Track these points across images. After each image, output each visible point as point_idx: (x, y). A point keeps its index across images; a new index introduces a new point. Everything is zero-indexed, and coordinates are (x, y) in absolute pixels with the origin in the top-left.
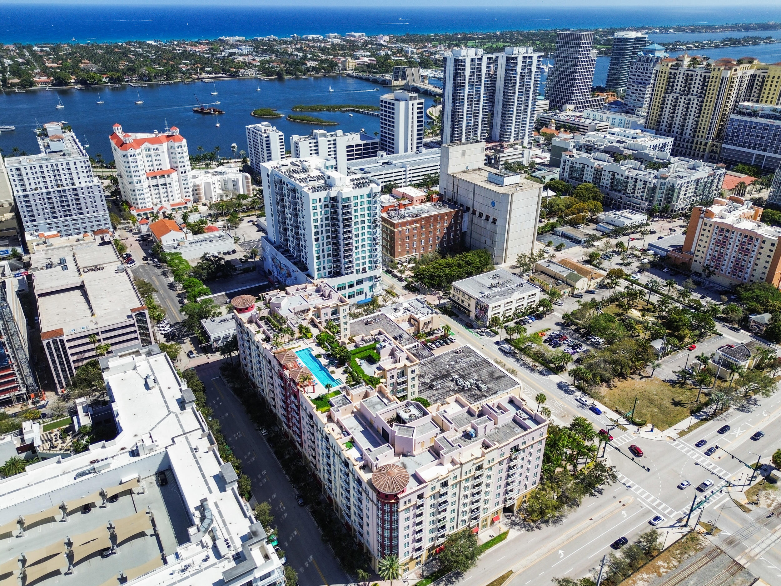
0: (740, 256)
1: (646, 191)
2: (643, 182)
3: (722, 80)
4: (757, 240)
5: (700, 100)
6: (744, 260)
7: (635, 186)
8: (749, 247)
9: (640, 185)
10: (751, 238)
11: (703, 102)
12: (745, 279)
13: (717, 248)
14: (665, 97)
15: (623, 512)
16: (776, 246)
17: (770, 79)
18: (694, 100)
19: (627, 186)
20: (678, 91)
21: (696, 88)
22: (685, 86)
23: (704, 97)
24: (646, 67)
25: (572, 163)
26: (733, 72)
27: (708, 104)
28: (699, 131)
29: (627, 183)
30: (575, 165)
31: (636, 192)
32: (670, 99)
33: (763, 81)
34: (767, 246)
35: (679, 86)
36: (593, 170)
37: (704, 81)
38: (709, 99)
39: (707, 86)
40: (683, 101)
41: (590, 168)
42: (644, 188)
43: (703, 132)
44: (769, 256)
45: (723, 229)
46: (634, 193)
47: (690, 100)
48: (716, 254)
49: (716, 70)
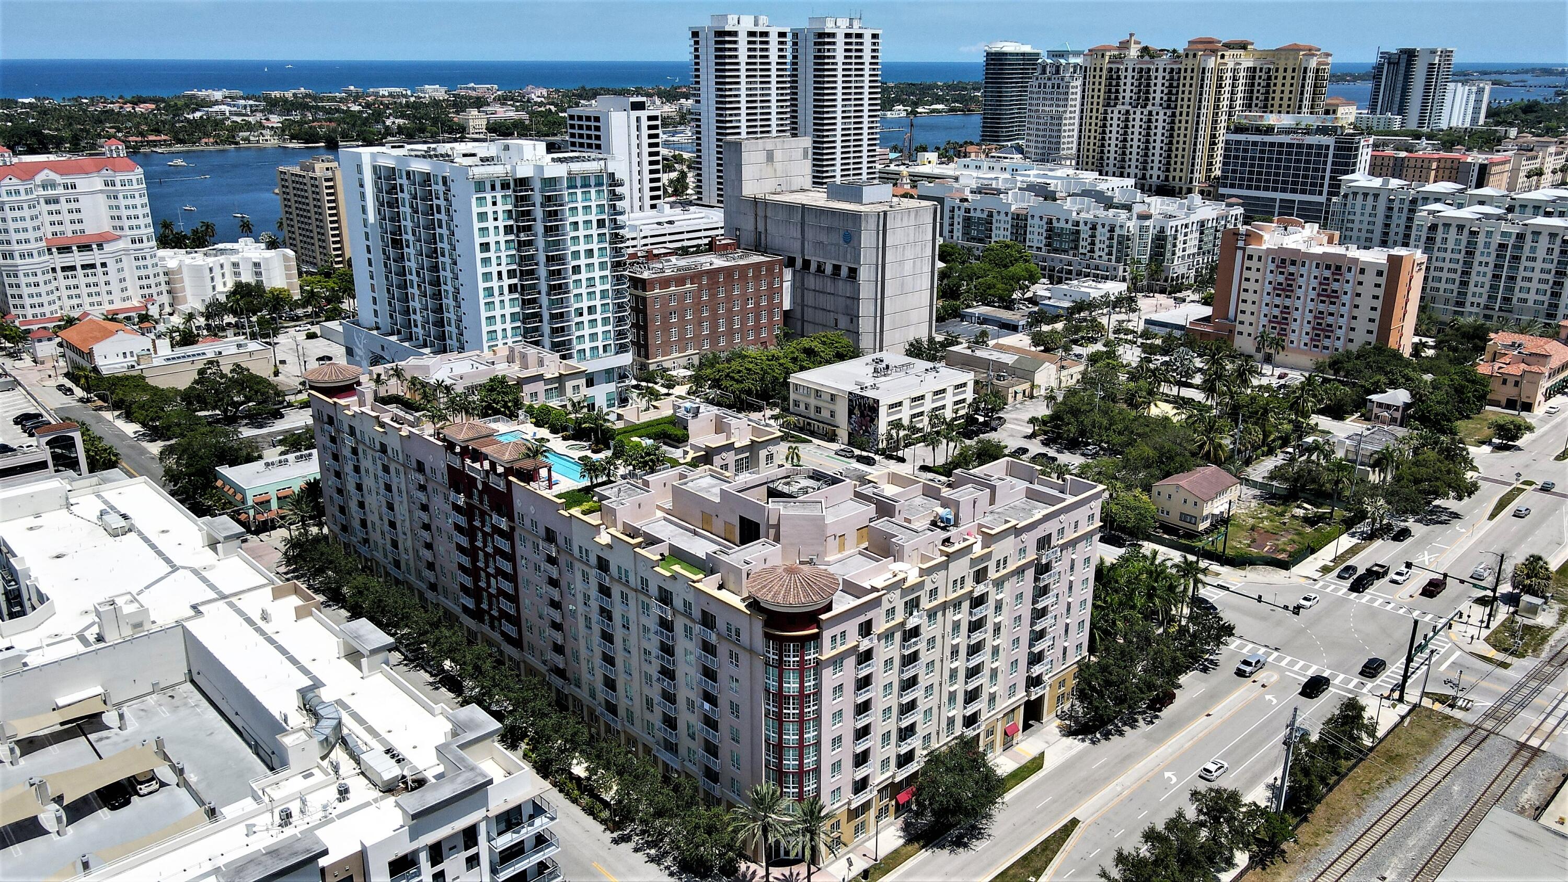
0: (1322, 307)
1: (1115, 241)
2: (1107, 228)
3: (1203, 72)
4: (1350, 270)
5: (1169, 112)
6: (1332, 314)
7: (1093, 236)
8: (1335, 286)
9: (1102, 234)
10: (1339, 268)
11: (1174, 115)
12: (1337, 350)
13: (1277, 301)
14: (1106, 112)
15: (1268, 697)
16: (1385, 274)
17: (1281, 74)
18: (1157, 114)
19: (1078, 240)
20: (1127, 100)
21: (1158, 92)
22: (1140, 91)
23: (1176, 107)
24: (1056, 82)
25: (968, 211)
26: (1219, 60)
27: (1184, 117)
28: (1175, 170)
29: (1078, 232)
30: (972, 214)
31: (1096, 249)
32: (1115, 116)
33: (1269, 78)
34: (1370, 278)
35: (1128, 90)
36: (1009, 218)
37: (1172, 79)
38: (1185, 110)
39: (1178, 86)
40: (1138, 116)
41: (1003, 216)
42: (1111, 238)
43: (1181, 170)
44: (1376, 297)
45: (1283, 261)
46: (1092, 251)
47: (1150, 113)
48: (1276, 312)
49: (1191, 57)
